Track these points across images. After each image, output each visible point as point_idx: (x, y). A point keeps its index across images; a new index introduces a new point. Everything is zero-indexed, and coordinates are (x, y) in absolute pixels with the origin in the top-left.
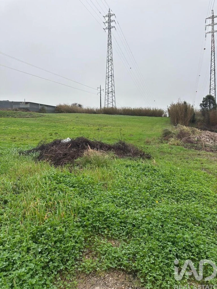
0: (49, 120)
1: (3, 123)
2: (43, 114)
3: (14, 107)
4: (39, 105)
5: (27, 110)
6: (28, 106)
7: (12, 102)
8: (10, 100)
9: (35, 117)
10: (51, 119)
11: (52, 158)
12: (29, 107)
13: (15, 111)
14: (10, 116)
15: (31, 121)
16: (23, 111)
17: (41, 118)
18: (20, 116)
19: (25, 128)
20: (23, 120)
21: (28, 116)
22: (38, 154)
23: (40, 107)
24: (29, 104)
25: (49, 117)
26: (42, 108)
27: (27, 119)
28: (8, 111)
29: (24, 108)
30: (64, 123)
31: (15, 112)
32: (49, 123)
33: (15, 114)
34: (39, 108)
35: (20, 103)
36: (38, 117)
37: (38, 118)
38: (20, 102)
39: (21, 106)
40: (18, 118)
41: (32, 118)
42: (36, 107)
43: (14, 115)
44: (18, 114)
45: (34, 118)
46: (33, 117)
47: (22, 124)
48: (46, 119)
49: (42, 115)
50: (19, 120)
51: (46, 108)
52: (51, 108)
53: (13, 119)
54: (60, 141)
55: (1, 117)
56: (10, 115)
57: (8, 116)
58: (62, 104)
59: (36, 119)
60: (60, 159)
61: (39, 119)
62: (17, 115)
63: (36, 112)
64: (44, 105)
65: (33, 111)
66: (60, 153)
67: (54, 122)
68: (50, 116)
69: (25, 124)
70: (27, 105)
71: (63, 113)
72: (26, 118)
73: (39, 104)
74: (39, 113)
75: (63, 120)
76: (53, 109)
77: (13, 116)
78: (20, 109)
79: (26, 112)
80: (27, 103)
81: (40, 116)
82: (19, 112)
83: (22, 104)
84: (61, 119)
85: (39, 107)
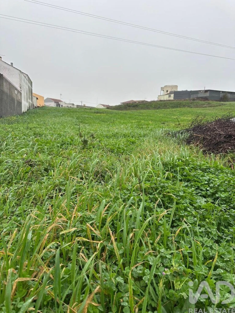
0: (230, 109)
1: (177, 113)
2: (224, 102)
3: (192, 97)
4: (221, 92)
5: (206, 99)
6: (207, 94)
7: (191, 92)
8: (189, 90)
9: (214, 106)
10: (233, 108)
12: (209, 95)
13: (192, 101)
14: (186, 106)
16: (201, 101)
17: (220, 107)
18: (197, 106)
20: (200, 110)
21: (205, 106)
23: (221, 95)
24: (209, 92)
25: (230, 105)
26: (224, 96)
27: (203, 108)
28: (185, 101)
29: (202, 98)
31: (192, 102)
33: (191, 104)
34: (220, 97)
35: (199, 92)
36: (217, 106)
37: (217, 108)
38: (199, 91)
39: (200, 95)
40: (194, 108)
41: (209, 108)
42: (217, 95)
43: (190, 105)
44: (195, 104)
45: (212, 108)
46: (211, 107)
48: (227, 108)
49: (222, 104)
50: (195, 110)
51: (229, 95)
53: (189, 109)
55: (177, 108)
56: (186, 105)
57: (184, 106)
59: (214, 109)
61: (217, 109)
62: (194, 105)
63: (217, 101)
64: (227, 92)
65: (212, 100)
68: (232, 105)
70: (207, 93)
72: (203, 107)
73: (220, 91)
74: (219, 102)
77: (189, 106)
78: (198, 98)
79: (205, 102)
80: (206, 91)
81: (220, 105)
82: (196, 102)
83: (201, 93)
85: (220, 94)
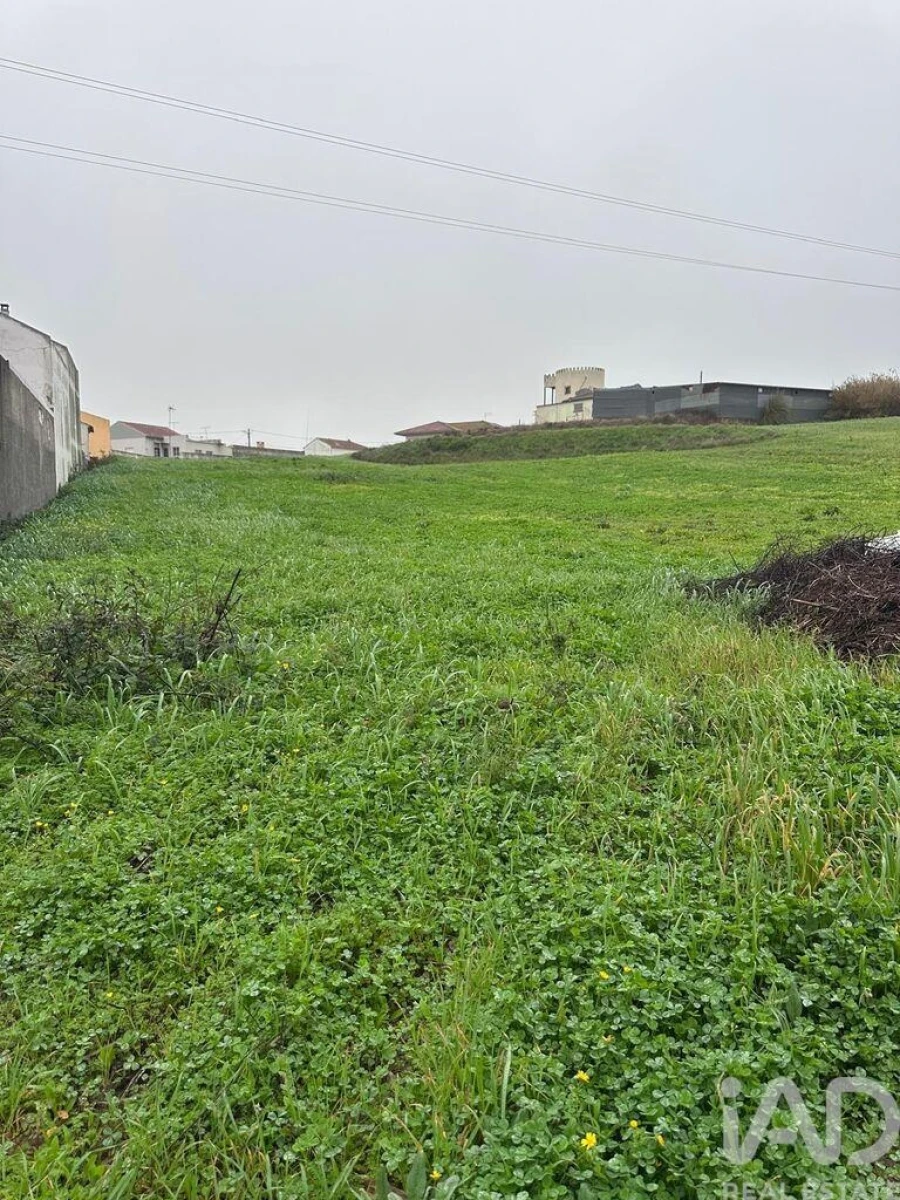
0: (798, 453)
1: (616, 473)
2: (775, 427)
3: (659, 409)
4: (760, 390)
5: (708, 415)
6: (714, 399)
7: (654, 391)
8: (646, 384)
9: (742, 442)
10: (807, 448)
11: (824, 620)
12: (717, 402)
13: (660, 425)
14: (643, 444)
15: (722, 461)
16: (692, 423)
17: (763, 447)
18: (681, 444)
19: (698, 491)
20: (693, 460)
21: (709, 441)
22: (763, 594)
23: (762, 400)
24: (717, 389)
25: (798, 438)
26: (771, 402)
27: (705, 452)
28: (638, 427)
29: (695, 411)
30: (868, 462)
31: (663, 430)
32: (797, 465)
33: (660, 435)
34: (759, 405)
35: (683, 390)
36: (752, 441)
37: (751, 448)
38: (684, 387)
39: (687, 403)
40: (674, 453)
41: (727, 450)
42: (747, 402)
43: (658, 439)
44: (672, 437)
45: (737, 449)
46: (729, 444)
47: (687, 476)
48: (787, 449)
49: (770, 434)
50: (676, 457)
51: (789, 401)
52: (808, 403)
53: (654, 455)
54: (861, 545)
55: (612, 452)
56: (643, 440)
57: (634, 444)
58: (865, 376)
59: (742, 453)
60: (864, 625)
61: (755, 452)
62: (670, 441)
63: (746, 421)
64: (781, 389)
65: (732, 420)
66: (866, 600)
67: (821, 461)
68: (804, 435)
69: (700, 474)
70: (710, 394)
71: (866, 417)
72: (703, 448)
73: (758, 387)
74: (758, 427)
75: (864, 447)
76: (821, 403)
77: (652, 446)
78: (682, 413)
79: (706, 427)
80: (708, 388)
81: (762, 438)
82: (675, 429)
83: (690, 394)
84: (853, 447)
85: (757, 398)
